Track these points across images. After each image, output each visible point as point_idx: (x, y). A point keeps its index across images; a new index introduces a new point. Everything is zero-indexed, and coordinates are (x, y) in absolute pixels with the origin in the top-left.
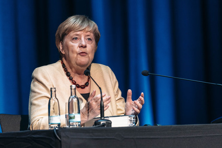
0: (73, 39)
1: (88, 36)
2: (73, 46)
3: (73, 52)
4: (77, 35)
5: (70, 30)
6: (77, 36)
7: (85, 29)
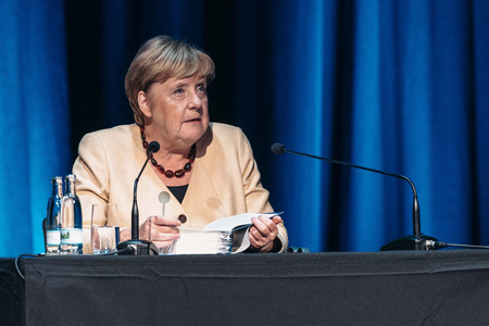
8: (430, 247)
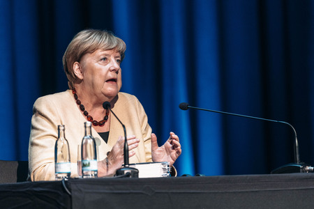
0: (101, 60)
4: (106, 55)
8: (310, 171)
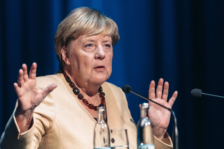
0: (86, 46)
1: (106, 42)
2: (86, 57)
3: (86, 64)
4: (92, 41)
5: (80, 32)
6: (91, 43)
7: (103, 31)
